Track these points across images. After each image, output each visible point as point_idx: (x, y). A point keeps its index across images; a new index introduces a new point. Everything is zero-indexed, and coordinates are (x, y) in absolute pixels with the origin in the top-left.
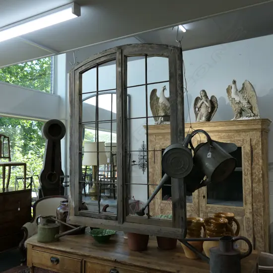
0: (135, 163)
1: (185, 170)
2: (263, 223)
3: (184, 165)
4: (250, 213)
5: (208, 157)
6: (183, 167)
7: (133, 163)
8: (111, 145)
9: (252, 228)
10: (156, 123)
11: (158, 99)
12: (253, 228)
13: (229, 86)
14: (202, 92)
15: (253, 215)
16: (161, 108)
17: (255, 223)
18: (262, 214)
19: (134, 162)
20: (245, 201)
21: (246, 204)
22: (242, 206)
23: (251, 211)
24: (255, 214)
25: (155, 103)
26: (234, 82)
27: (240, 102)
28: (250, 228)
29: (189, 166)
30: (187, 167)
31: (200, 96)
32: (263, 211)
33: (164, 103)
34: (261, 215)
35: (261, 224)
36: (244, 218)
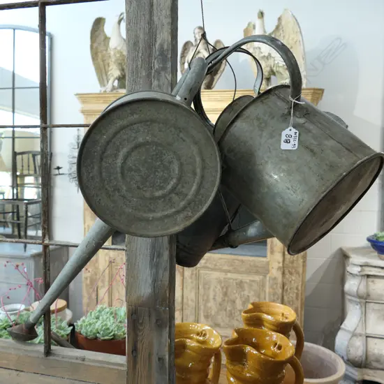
0: (61, 171)
1: (182, 204)
2: (300, 288)
3: (179, 179)
4: (279, 268)
5: (284, 146)
6: (173, 190)
7: (57, 172)
8: (13, 135)
9: (280, 296)
10: (103, 89)
11: (107, 39)
12: (283, 297)
13: (249, 24)
14: (197, 31)
15: (283, 273)
16: (113, 60)
17: (286, 288)
18: (301, 270)
19: (58, 168)
20: (272, 248)
21: (272, 252)
22: (266, 257)
23: (281, 265)
24: (286, 272)
25: (102, 48)
26: (261, 15)
27: (270, 54)
28: (276, 296)
29: (200, 186)
30: (194, 187)
31: (193, 41)
32: (301, 264)
33: (119, 48)
34: (298, 273)
35: (297, 289)
36: (268, 278)
